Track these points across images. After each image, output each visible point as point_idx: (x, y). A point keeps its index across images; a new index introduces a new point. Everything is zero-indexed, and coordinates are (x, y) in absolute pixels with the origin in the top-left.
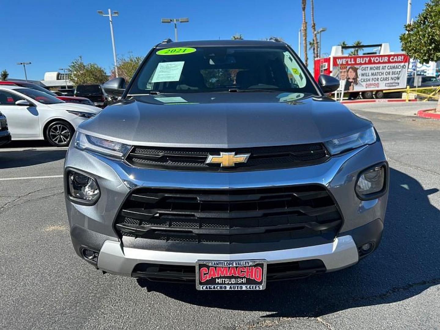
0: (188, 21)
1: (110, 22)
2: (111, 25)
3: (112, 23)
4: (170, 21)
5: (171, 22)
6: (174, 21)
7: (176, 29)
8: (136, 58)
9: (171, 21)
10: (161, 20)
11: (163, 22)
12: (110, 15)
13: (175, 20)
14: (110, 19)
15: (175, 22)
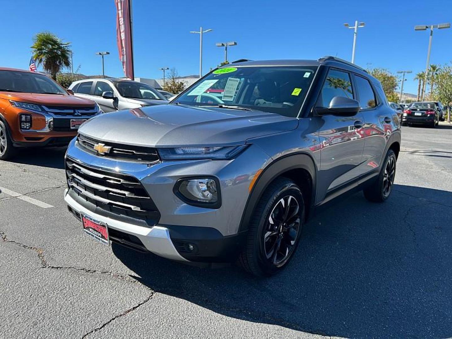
0: (449, 27)
1: (355, 34)
2: (355, 37)
3: (356, 35)
4: (425, 28)
5: (427, 29)
6: (430, 28)
7: (431, 37)
8: (374, 70)
9: (427, 27)
10: (414, 28)
11: (416, 30)
12: (356, 27)
13: (432, 27)
14: (355, 31)
15: (432, 28)
